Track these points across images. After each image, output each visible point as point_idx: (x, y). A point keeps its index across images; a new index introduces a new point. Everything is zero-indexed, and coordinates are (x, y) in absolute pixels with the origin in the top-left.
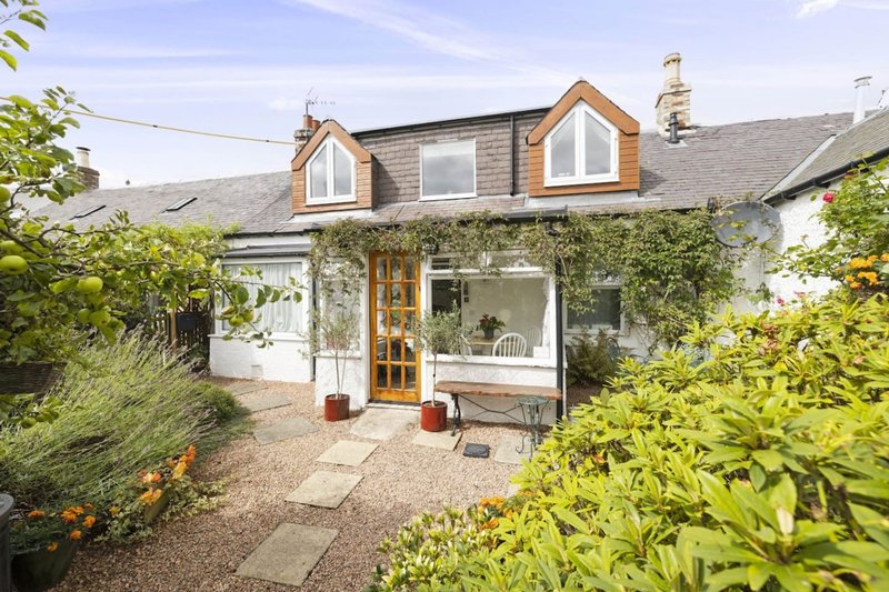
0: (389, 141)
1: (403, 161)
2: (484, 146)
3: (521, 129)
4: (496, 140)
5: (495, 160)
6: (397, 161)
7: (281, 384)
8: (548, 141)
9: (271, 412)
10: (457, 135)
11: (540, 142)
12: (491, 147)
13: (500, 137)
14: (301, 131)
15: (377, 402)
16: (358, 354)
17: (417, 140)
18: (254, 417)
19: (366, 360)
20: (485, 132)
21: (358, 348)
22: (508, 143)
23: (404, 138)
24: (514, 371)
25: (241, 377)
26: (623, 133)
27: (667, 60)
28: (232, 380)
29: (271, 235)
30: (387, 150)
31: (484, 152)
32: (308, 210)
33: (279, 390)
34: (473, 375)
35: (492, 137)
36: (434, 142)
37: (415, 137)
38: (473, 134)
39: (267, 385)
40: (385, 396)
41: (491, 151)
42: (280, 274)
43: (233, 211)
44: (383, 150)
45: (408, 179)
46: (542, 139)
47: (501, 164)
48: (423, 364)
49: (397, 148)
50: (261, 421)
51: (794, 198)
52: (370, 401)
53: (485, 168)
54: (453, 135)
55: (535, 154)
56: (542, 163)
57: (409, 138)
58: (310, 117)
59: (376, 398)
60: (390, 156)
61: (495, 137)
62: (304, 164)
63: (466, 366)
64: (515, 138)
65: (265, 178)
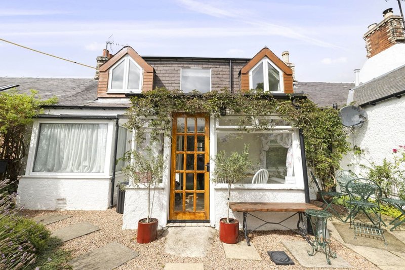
0: (163, 64)
1: (171, 75)
2: (216, 73)
3: (234, 67)
4: (222, 71)
5: (221, 81)
6: (167, 75)
7: (84, 213)
8: (251, 73)
9: (83, 240)
10: (202, 66)
11: (247, 73)
12: (219, 74)
13: (224, 70)
14: (101, 57)
15: (175, 222)
16: (161, 185)
17: (179, 65)
18: (67, 247)
19: (167, 189)
20: (216, 66)
21: (161, 181)
22: (229, 73)
23: (172, 64)
24: (275, 193)
25: (44, 209)
26: (285, 73)
27: (284, 53)
28: (37, 212)
29: (81, 108)
30: (161, 68)
31: (216, 76)
32: (108, 96)
33: (84, 218)
34: (248, 198)
35: (220, 69)
36: (189, 68)
37: (178, 64)
38: (210, 66)
39: (71, 215)
40: (180, 217)
41: (219, 76)
42: (90, 131)
43: (49, 94)
44: (159, 68)
45: (173, 85)
46: (248, 72)
47: (224, 83)
48: (212, 191)
49: (167, 68)
50: (75, 251)
51: (375, 105)
52: (169, 222)
53: (216, 84)
54: (200, 66)
55: (245, 78)
56: (248, 83)
57: (174, 64)
58: (108, 51)
59: (173, 219)
60: (162, 72)
61: (221, 69)
62: (109, 69)
63: (243, 191)
64: (232, 71)
65: (74, 80)
